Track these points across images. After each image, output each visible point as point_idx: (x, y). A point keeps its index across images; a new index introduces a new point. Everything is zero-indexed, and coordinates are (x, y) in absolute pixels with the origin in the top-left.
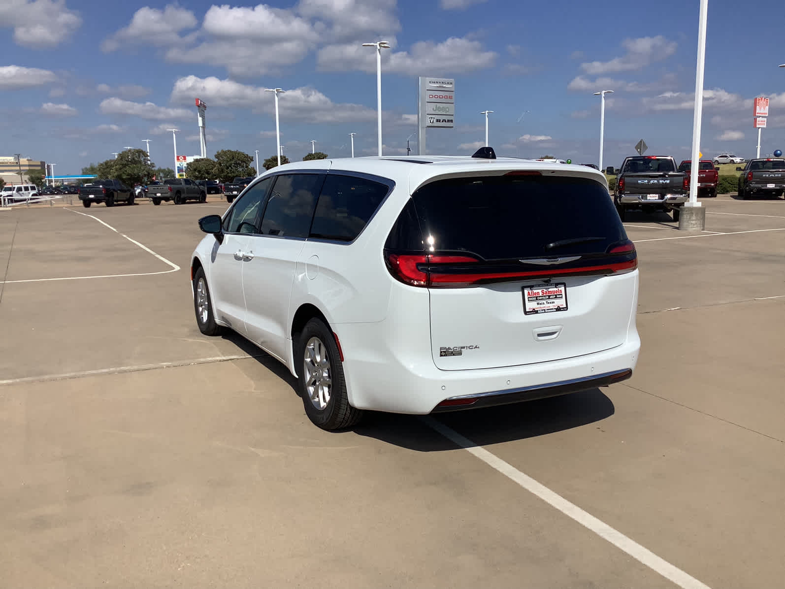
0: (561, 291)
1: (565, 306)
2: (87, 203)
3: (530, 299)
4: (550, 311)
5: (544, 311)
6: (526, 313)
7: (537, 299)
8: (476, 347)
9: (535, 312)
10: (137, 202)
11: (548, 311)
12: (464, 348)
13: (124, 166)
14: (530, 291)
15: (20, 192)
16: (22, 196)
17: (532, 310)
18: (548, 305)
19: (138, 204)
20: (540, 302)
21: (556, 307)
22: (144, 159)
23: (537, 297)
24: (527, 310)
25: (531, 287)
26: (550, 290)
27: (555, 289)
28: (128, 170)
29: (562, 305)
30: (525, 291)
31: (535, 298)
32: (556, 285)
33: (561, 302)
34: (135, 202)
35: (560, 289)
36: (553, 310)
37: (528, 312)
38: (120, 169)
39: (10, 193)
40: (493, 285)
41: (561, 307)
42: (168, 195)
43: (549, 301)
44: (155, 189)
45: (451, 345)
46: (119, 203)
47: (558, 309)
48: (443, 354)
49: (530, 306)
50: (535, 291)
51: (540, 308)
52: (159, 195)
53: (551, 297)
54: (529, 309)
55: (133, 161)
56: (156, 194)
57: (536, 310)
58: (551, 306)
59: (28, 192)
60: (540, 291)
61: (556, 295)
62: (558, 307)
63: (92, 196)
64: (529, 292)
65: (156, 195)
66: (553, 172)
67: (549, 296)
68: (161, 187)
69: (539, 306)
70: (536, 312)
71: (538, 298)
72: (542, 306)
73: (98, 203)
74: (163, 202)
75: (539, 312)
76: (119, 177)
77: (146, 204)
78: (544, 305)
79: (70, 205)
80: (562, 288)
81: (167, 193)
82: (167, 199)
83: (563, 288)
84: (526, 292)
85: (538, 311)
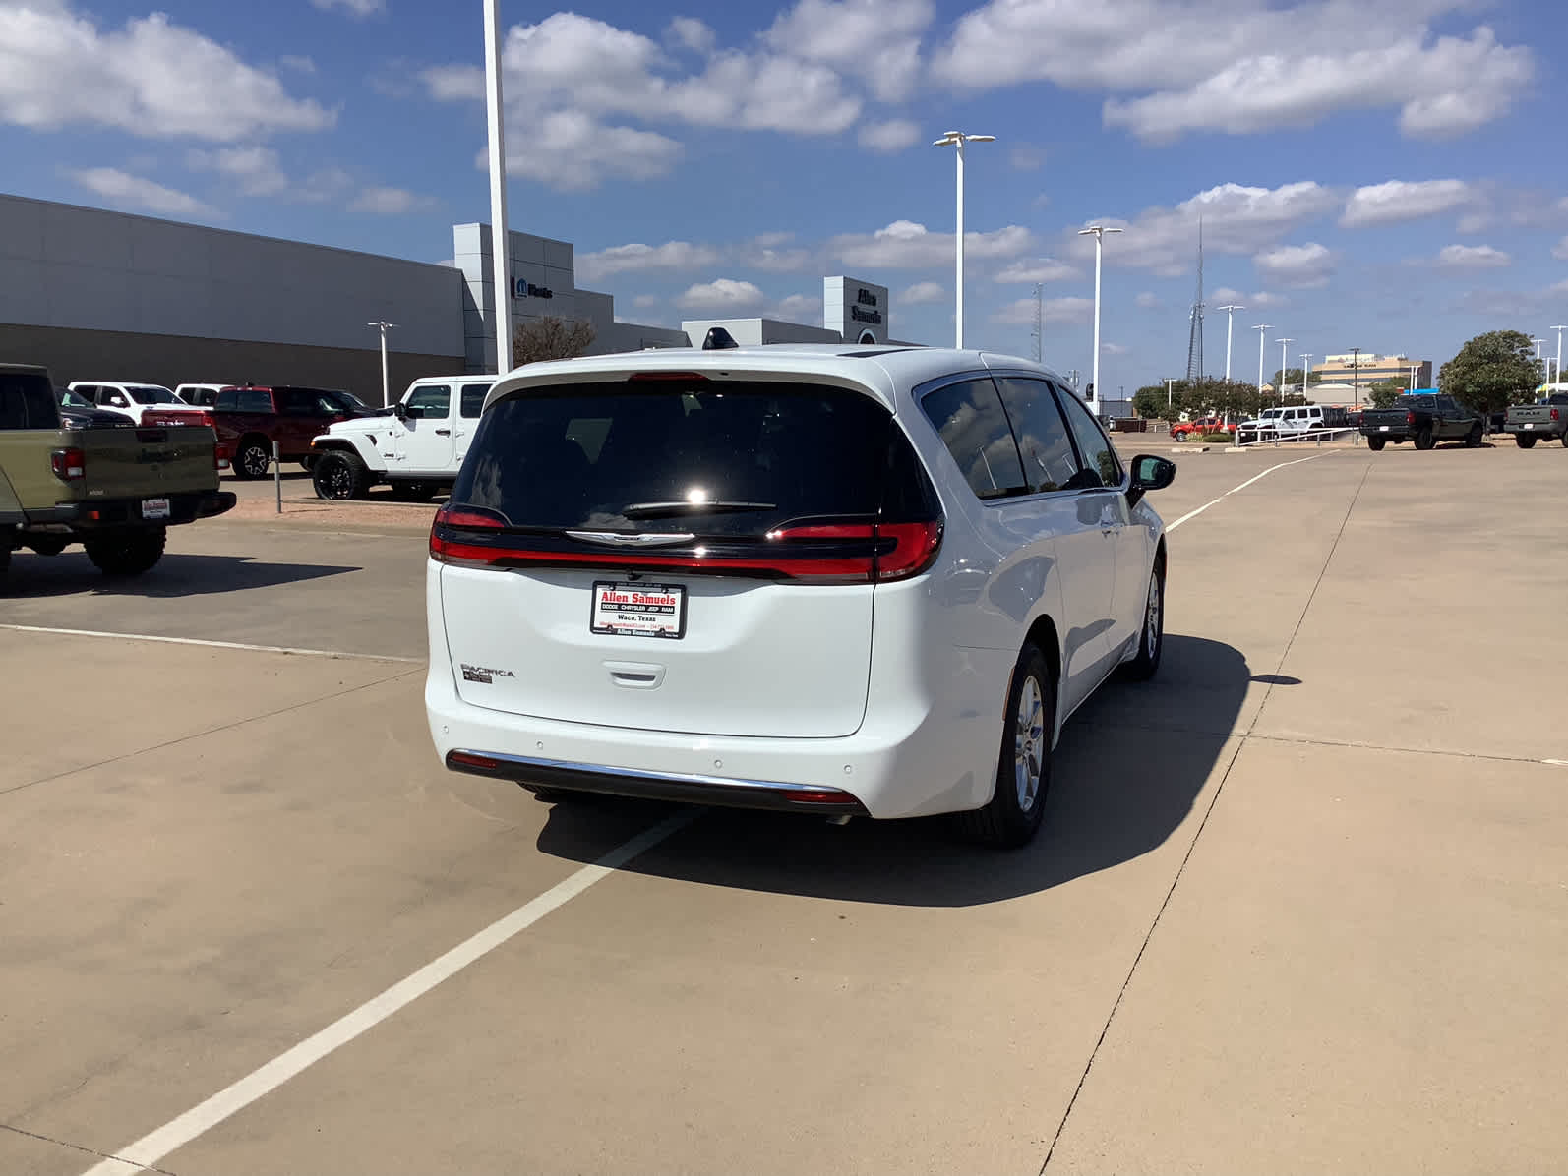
0: (673, 600)
1: (677, 631)
2: (1377, 442)
3: (605, 606)
4: (641, 633)
5: (629, 633)
6: (593, 629)
7: (619, 609)
8: (510, 674)
9: (610, 630)
10: (1492, 442)
11: (638, 633)
12: (492, 671)
13: (1472, 367)
14: (608, 592)
15: (1291, 420)
16: (1292, 427)
17: (605, 627)
18: (642, 623)
19: (1489, 446)
20: (627, 615)
21: (658, 630)
22: (1522, 351)
23: (620, 605)
24: (596, 625)
25: (613, 585)
26: (650, 595)
27: (662, 595)
28: (1479, 376)
29: (672, 628)
30: (598, 589)
31: (616, 607)
32: (666, 588)
33: (671, 622)
34: (1483, 441)
35: (672, 596)
36: (648, 634)
37: (596, 629)
38: (1464, 373)
39: (1269, 421)
40: (540, 571)
41: (667, 630)
42: (1548, 427)
43: (645, 616)
44: (1522, 413)
45: (478, 663)
46: (1449, 442)
47: (661, 634)
48: (467, 676)
49: (603, 618)
50: (618, 593)
51: (624, 625)
52: (1528, 426)
53: (650, 609)
54: (602, 624)
55: (1493, 357)
56: (1521, 425)
57: (614, 627)
58: (648, 626)
59: (1306, 419)
60: (630, 595)
61: (660, 607)
62: (661, 630)
63: (1385, 428)
64: (605, 593)
65: (1523, 427)
66: (724, 373)
67: (647, 607)
68: (1536, 411)
69: (622, 621)
70: (614, 632)
71: (623, 607)
72: (627, 622)
73: (1398, 442)
74: (1539, 442)
75: (619, 632)
76: (1458, 391)
77: (1507, 446)
78: (633, 622)
79: (1354, 446)
80: (677, 596)
81: (1548, 423)
82: (1547, 436)
83: (679, 595)
84: (600, 591)
85: (617, 630)
